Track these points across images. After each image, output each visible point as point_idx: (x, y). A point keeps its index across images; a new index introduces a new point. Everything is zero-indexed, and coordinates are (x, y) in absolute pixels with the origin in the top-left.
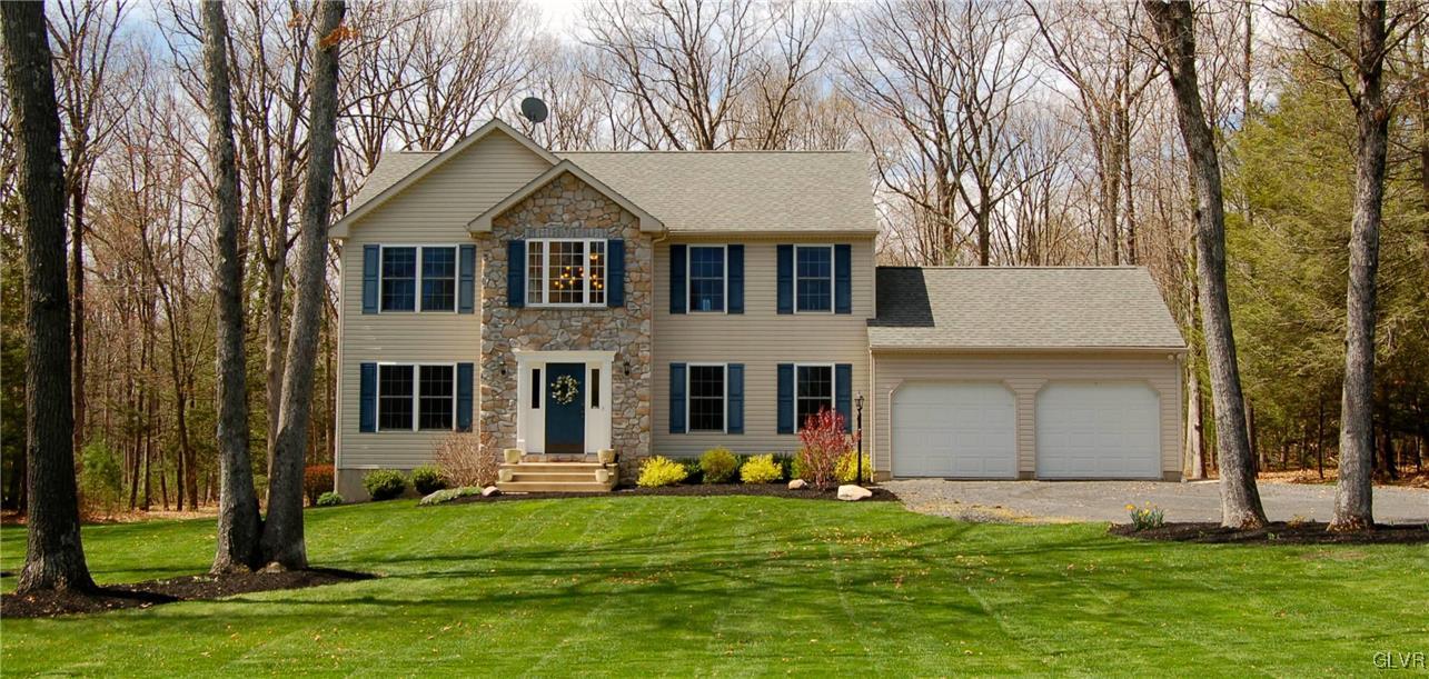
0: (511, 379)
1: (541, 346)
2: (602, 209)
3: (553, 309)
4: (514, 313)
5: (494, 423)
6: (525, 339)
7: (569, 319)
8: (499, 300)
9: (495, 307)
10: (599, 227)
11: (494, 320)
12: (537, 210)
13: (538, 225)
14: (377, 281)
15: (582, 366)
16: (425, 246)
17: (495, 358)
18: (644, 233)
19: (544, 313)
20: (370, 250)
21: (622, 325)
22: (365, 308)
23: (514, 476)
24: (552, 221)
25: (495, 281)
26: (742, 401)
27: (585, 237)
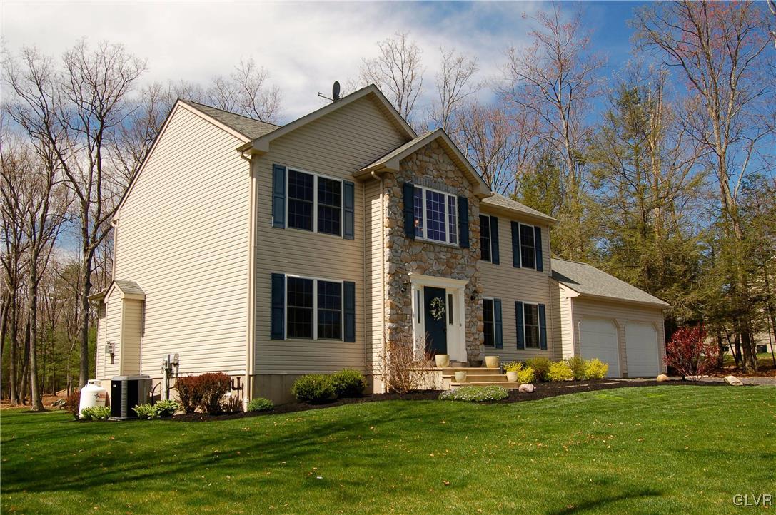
0: (407, 298)
1: (424, 271)
2: (454, 172)
3: (431, 244)
4: (407, 242)
5: (397, 333)
6: (414, 265)
7: (439, 253)
8: (398, 230)
9: (396, 236)
10: (453, 186)
11: (395, 246)
12: (418, 163)
13: (419, 175)
14: (284, 199)
15: (443, 291)
16: (320, 175)
17: (397, 278)
18: (476, 196)
19: (425, 245)
20: (278, 170)
21: (468, 262)
22: (275, 222)
23: (467, 378)
24: (427, 174)
25: (395, 214)
26: (501, 325)
27: (445, 191)
